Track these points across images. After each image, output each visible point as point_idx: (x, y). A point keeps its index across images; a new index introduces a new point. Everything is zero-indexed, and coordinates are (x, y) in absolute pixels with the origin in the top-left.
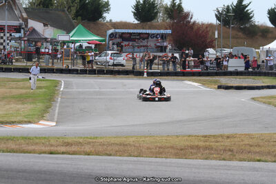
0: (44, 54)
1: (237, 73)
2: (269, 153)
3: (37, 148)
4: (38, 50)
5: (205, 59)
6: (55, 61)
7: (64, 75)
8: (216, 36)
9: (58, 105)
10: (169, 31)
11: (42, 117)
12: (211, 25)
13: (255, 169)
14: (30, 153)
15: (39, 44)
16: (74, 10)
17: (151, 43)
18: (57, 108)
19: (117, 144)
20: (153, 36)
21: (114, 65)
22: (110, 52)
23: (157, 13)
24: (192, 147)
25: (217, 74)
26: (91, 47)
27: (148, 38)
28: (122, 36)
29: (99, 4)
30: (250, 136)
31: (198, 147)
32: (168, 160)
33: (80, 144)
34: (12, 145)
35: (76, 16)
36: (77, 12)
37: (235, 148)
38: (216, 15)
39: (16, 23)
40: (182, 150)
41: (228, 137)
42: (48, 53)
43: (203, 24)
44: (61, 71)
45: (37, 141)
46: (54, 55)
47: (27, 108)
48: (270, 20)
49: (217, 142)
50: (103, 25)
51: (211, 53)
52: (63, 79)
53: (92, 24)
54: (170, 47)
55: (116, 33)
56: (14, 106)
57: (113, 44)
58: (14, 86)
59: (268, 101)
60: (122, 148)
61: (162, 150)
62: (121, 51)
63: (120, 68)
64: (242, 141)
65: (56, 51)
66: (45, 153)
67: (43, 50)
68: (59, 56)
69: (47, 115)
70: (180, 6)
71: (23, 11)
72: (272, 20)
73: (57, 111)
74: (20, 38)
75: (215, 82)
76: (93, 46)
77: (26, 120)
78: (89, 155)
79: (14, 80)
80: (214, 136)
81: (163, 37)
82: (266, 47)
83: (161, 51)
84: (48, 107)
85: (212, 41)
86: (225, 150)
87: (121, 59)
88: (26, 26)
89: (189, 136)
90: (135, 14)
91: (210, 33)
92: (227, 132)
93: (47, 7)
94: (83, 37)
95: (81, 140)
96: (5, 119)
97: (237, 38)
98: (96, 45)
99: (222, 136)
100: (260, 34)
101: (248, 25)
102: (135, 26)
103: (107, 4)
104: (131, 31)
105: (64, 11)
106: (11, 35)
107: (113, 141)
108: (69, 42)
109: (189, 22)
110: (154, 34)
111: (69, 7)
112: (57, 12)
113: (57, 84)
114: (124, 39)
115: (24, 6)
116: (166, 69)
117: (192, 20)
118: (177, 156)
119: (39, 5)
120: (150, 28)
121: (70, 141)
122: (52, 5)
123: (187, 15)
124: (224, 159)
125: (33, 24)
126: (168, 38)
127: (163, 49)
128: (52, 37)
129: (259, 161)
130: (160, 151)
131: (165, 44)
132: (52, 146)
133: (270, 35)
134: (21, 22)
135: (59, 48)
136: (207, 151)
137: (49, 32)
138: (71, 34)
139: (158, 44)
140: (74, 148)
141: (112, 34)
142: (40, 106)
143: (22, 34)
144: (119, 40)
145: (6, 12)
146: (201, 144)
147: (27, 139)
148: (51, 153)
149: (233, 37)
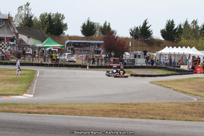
0: (28, 54)
1: (142, 67)
2: (159, 114)
3: (21, 110)
4: (24, 52)
5: (124, 58)
6: (34, 59)
7: (39, 67)
8: (130, 45)
9: (35, 85)
10: (102, 42)
11: (25, 92)
12: (127, 39)
13: (148, 123)
14: (16, 112)
15: (25, 49)
16: (46, 29)
17: (92, 49)
18: (34, 87)
19: (69, 108)
20: (93, 44)
21: (69, 61)
22: (67, 54)
23: (95, 31)
24: (113, 111)
25: (130, 68)
26: (56, 51)
27: (89, 46)
28: (74, 44)
29: (61, 25)
30: (148, 104)
31: (117, 111)
32: (98, 118)
33: (47, 108)
34: (6, 108)
35: (47, 32)
36: (48, 30)
37: (139, 112)
38: (130, 33)
39: (11, 36)
40: (107, 112)
41: (135, 105)
42: (30, 54)
43: (122, 38)
44: (38, 65)
45: (21, 106)
46: (33, 55)
47: (16, 86)
48: (162, 36)
49: (129, 107)
50: (64, 37)
51: (127, 55)
52: (39, 70)
53: (56, 37)
54: (103, 51)
55: (71, 43)
56: (9, 85)
57: (69, 49)
58: (9, 73)
59: (160, 84)
60: (72, 110)
61: (95, 112)
62: (73, 53)
63: (73, 63)
64: (144, 107)
65: (35, 52)
66: (25, 113)
67: (27, 52)
68: (37, 56)
69: (28, 90)
70: (109, 26)
71: (15, 29)
72: (163, 36)
73: (34, 88)
74: (14, 45)
75: (129, 72)
76: (57, 50)
77: (15, 93)
78: (51, 114)
79: (9, 70)
80: (127, 104)
81: (99, 45)
82: (160, 52)
83: (98, 54)
84: (29, 86)
85: (128, 48)
86: (133, 112)
87: (73, 58)
88: (18, 38)
89: (112, 104)
90: (82, 31)
91: (127, 43)
92: (135, 101)
93: (30, 26)
94: (51, 44)
95: (48, 106)
96: (4, 93)
97: (143, 46)
98: (59, 49)
99: (131, 104)
100: (156, 44)
101: (149, 39)
102: (82, 39)
103: (66, 25)
104: (80, 41)
105: (40, 29)
106: (8, 43)
107: (66, 106)
108: (42, 47)
109: (114, 36)
110: (93, 43)
111: (43, 27)
112: (36, 30)
113: (35, 72)
114: (75, 46)
115: (17, 26)
116: (100, 64)
117: (116, 35)
118: (104, 115)
119: (26, 25)
120: (91, 40)
121: (41, 106)
122: (33, 25)
123: (113, 32)
124: (131, 118)
125: (21, 36)
126: (102, 46)
127: (98, 52)
128: (32, 44)
129: (152, 118)
130: (94, 112)
131: (100, 49)
132: (30, 109)
133: (162, 45)
134: (14, 35)
135: (37, 51)
136: (122, 113)
137: (31, 42)
138: (44, 43)
139: (96, 49)
140: (43, 110)
141: (68, 43)
142: (24, 85)
143: (15, 43)
144: (72, 47)
145: (6, 30)
146: (119, 108)
147: (15, 104)
148: (29, 113)
149: (140, 46)
